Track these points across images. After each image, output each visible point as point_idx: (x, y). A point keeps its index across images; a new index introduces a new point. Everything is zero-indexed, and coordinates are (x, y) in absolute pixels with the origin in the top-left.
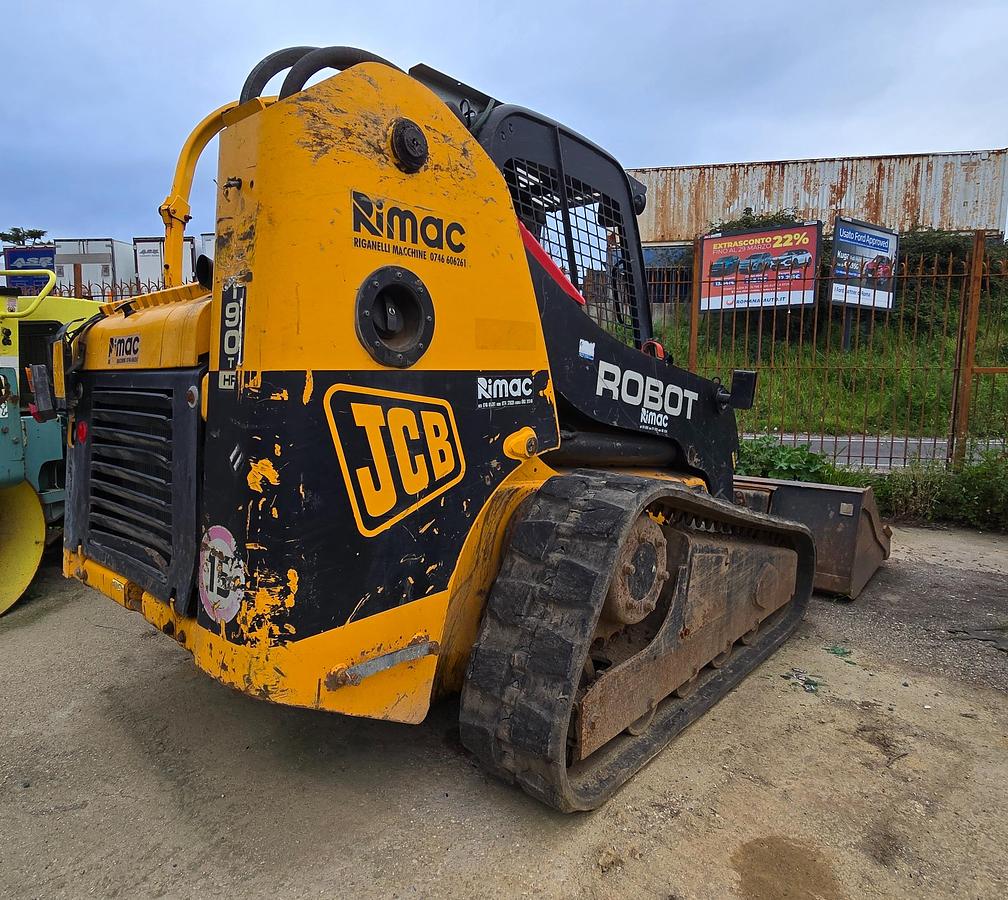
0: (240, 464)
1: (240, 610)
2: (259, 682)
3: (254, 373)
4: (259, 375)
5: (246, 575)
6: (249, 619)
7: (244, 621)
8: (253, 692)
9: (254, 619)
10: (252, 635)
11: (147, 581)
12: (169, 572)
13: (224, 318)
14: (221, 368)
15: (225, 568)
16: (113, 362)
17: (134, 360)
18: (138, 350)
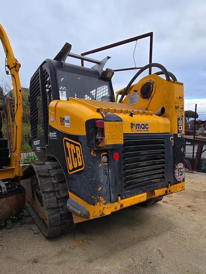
0: (183, 150)
11: (158, 186)
12: (165, 180)
13: (178, 123)
14: (178, 133)
15: (181, 170)
16: (135, 131)
17: (146, 131)
18: (148, 128)
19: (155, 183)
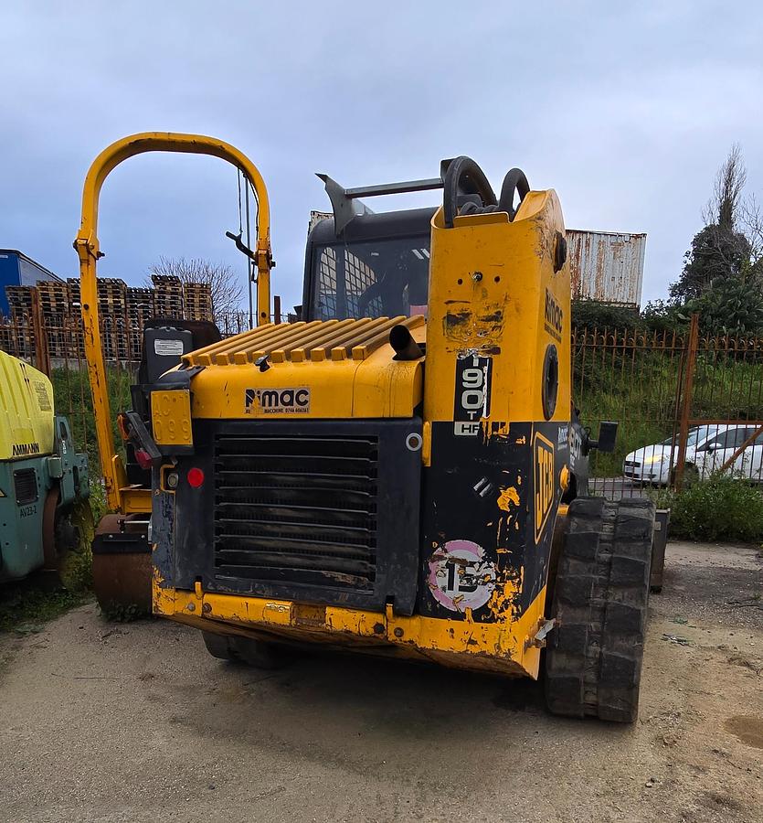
0: (488, 492)
1: (491, 598)
2: (505, 648)
3: (503, 424)
4: (508, 425)
5: (496, 573)
6: (500, 604)
7: (495, 605)
8: (502, 655)
9: (503, 603)
10: (502, 615)
11: (337, 597)
12: (376, 585)
13: (459, 380)
14: (457, 419)
15: (469, 570)
16: (258, 412)
17: (300, 411)
18: (306, 402)
19: (332, 582)
